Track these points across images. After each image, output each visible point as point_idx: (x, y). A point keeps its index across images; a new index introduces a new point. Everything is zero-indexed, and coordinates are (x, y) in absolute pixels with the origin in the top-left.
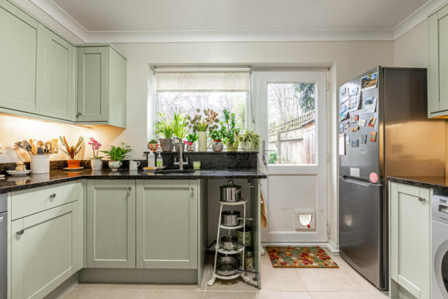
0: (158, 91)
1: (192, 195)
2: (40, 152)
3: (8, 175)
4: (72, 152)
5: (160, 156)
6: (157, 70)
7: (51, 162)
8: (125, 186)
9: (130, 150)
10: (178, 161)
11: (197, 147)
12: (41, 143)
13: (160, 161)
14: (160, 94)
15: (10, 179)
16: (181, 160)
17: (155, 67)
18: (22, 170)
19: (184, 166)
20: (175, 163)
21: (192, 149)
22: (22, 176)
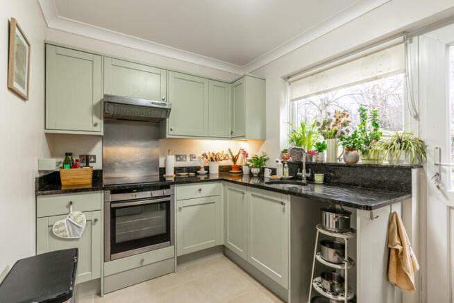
0: (292, 101)
1: (284, 210)
2: (212, 160)
3: (197, 174)
4: (234, 160)
5: (286, 165)
6: (290, 80)
7: (220, 167)
8: (241, 190)
9: (268, 159)
10: (301, 172)
11: (325, 156)
12: (213, 154)
13: (287, 170)
14: (296, 102)
15: (198, 176)
16: (304, 170)
17: (289, 77)
18: (203, 171)
19: (307, 178)
20: (299, 174)
21: (319, 159)
22: (203, 175)
